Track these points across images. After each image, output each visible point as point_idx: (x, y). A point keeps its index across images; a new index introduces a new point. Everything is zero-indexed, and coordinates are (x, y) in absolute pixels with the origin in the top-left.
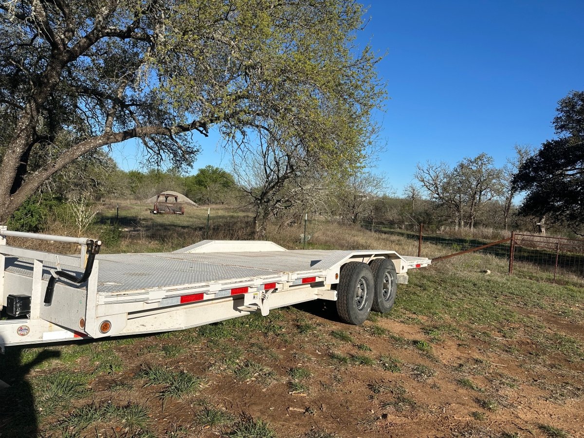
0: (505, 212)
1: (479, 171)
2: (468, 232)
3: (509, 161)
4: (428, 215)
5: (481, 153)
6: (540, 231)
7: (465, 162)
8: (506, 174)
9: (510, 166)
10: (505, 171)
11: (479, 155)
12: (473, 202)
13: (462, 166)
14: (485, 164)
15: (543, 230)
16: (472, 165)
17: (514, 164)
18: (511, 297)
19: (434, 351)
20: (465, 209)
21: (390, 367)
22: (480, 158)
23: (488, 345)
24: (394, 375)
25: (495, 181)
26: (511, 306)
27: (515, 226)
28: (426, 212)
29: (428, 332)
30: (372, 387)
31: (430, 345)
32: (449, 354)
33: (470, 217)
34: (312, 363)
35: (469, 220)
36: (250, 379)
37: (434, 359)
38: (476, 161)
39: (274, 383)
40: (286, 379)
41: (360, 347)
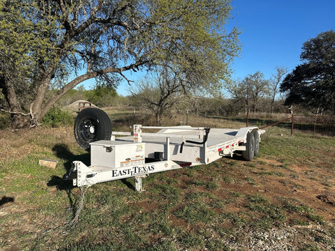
0: (271, 103)
1: (256, 81)
2: (255, 115)
3: (273, 75)
4: (230, 107)
6: (290, 113)
7: (249, 77)
8: (272, 83)
9: (273, 78)
10: (271, 81)
12: (255, 98)
13: (247, 79)
14: (259, 77)
15: (292, 112)
16: (253, 78)
17: (275, 77)
18: (302, 145)
19: (291, 169)
20: (251, 102)
21: (281, 175)
22: (256, 74)
23: (309, 165)
24: (284, 178)
25: (266, 86)
26: (305, 149)
27: (277, 111)
28: (229, 105)
29: (282, 162)
30: (281, 182)
31: (288, 167)
32: (298, 170)
33: (253, 107)
34: (250, 176)
35: (253, 109)
36: (233, 182)
37: (293, 171)
38: (254, 76)
39: (243, 183)
40: (246, 182)
41: (262, 169)
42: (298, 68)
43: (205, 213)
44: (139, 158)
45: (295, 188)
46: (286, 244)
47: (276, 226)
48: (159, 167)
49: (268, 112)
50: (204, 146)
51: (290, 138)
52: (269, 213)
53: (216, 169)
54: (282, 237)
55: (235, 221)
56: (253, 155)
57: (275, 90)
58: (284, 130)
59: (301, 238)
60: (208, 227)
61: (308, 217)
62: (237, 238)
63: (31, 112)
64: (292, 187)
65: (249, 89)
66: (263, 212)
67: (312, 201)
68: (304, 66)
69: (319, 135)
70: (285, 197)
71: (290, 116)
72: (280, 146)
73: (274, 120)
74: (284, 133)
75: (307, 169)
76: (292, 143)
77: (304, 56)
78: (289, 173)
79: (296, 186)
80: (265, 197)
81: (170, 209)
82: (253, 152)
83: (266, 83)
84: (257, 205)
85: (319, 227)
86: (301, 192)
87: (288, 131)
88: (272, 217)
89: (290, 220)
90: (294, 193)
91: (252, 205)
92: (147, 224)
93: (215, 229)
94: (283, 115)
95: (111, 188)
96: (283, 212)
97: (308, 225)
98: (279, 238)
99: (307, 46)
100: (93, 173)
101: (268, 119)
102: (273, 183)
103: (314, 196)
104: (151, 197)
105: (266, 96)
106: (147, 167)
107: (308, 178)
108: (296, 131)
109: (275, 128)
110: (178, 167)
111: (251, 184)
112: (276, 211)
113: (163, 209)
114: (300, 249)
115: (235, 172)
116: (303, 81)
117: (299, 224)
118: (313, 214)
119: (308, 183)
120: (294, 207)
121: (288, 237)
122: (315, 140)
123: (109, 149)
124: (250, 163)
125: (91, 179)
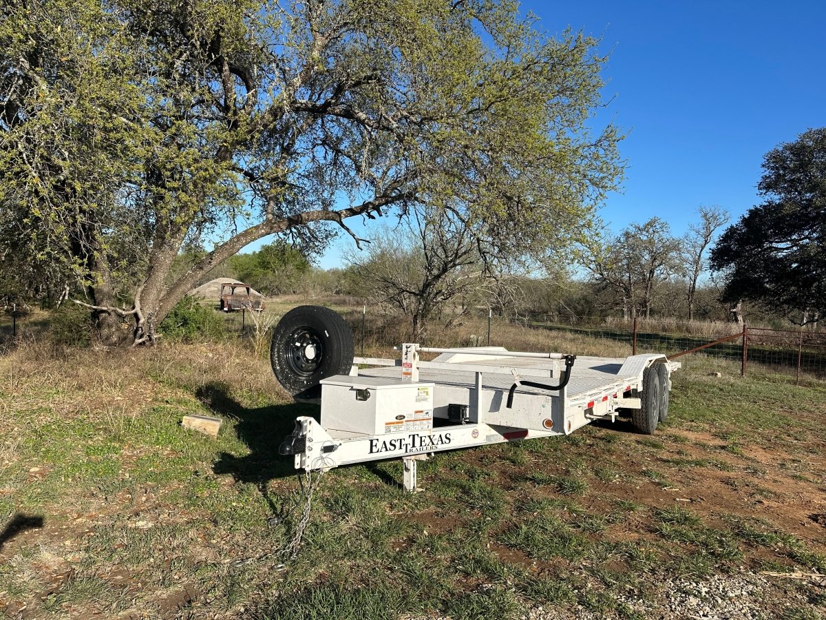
0: (689, 296)
1: (651, 242)
2: (648, 323)
3: (691, 227)
4: (587, 302)
5: (652, 217)
6: (737, 320)
7: (632, 230)
8: (689, 246)
9: (693, 234)
10: (686, 241)
11: (650, 220)
12: (647, 282)
13: (627, 235)
14: (658, 232)
15: (740, 318)
16: (641, 234)
17: (698, 232)
18: (770, 402)
19: (746, 454)
20: (638, 292)
21: (724, 467)
22: (651, 224)
23: (789, 448)
24: (732, 474)
25: (674, 254)
26: (777, 411)
27: (703, 314)
28: (585, 298)
29: (724, 438)
30: (727, 482)
31: (738, 449)
32: (762, 456)
33: (644, 303)
34: (653, 467)
35: (643, 308)
36: (616, 480)
37: (753, 460)
38: (646, 228)
39: (640, 482)
40: (646, 480)
41: (679, 453)
42: (754, 213)
43: (564, 539)
44: (420, 416)
45: (758, 497)
46: (747, 605)
47: (722, 571)
48: (460, 437)
49: (680, 317)
50: (562, 394)
51: (739, 382)
52: (705, 545)
53: (573, 449)
54: (738, 592)
55: (631, 556)
56: (655, 420)
57: (696, 262)
58: (724, 363)
59: (779, 595)
60: (575, 569)
61: (791, 556)
62: (640, 591)
63: (138, 309)
64: (752, 495)
65: (633, 261)
66: (692, 542)
67: (798, 524)
68: (769, 209)
69: (810, 378)
70: (737, 514)
71: (736, 328)
72: (716, 401)
73: (697, 336)
74: (724, 371)
75: (785, 455)
76: (744, 394)
77: (768, 186)
78: (742, 464)
79: (761, 492)
80: (692, 512)
81: (488, 530)
82: (655, 414)
83: (675, 247)
84: (676, 527)
85: (816, 577)
86: (774, 504)
87: (735, 366)
88: (713, 554)
89: (753, 560)
90: (758, 506)
91: (666, 528)
92: (447, 556)
93: (593, 572)
94: (719, 325)
95: (349, 482)
96: (736, 545)
97: (793, 571)
98: (731, 595)
99: (776, 160)
100: (336, 443)
101: (682, 335)
102: (706, 483)
103: (803, 514)
104: (441, 504)
105: (673, 276)
106: (437, 437)
107: (787, 476)
108: (753, 367)
109: (701, 359)
110: (500, 439)
111: (658, 484)
112: (721, 542)
113: (473, 529)
114: (778, 616)
115: (619, 457)
116: (766, 245)
117: (773, 568)
118: (803, 550)
119: (787, 486)
120: (759, 536)
121: (751, 593)
122: (800, 389)
123: (363, 395)
124: (651, 438)
125: (332, 455)
